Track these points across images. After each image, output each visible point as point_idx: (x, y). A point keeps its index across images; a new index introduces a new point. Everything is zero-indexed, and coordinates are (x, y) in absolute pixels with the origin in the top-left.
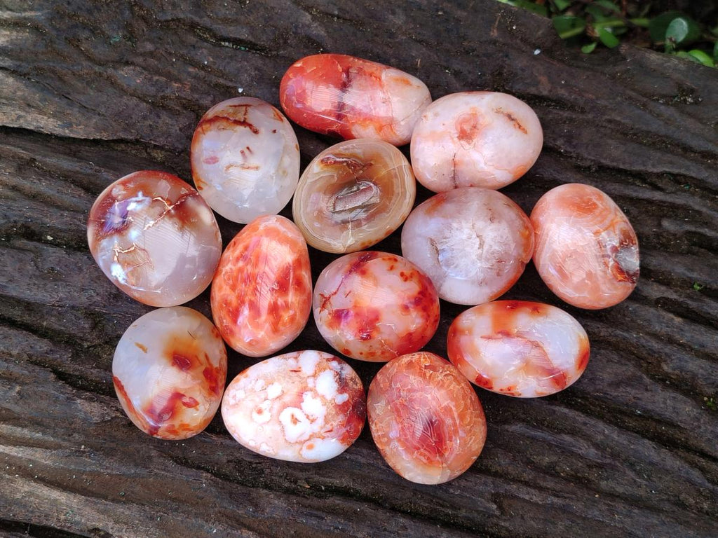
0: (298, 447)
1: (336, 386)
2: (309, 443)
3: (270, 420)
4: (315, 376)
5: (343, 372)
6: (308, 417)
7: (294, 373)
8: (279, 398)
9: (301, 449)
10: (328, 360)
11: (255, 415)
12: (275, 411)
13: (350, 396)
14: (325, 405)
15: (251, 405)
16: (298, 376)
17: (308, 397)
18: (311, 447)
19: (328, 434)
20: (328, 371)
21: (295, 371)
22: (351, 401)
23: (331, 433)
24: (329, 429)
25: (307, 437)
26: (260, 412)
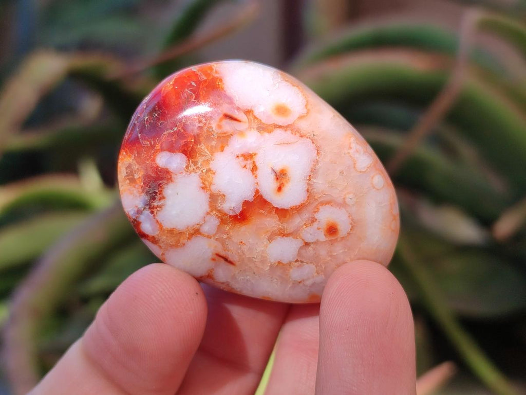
0: (304, 125)
1: (169, 191)
2: (281, 120)
3: (322, 204)
4: (196, 232)
5: (141, 205)
6: (254, 169)
7: (230, 258)
8: (283, 234)
9: (301, 117)
10: (154, 240)
11: (344, 228)
12: (306, 215)
13: (155, 154)
14: (209, 170)
15: (338, 249)
16: (225, 249)
17: (232, 204)
18: (281, 110)
19: (237, 114)
20: (167, 225)
21: (226, 259)
22: (158, 147)
23: (229, 113)
24: (228, 121)
25: (278, 132)
26: (332, 230)
